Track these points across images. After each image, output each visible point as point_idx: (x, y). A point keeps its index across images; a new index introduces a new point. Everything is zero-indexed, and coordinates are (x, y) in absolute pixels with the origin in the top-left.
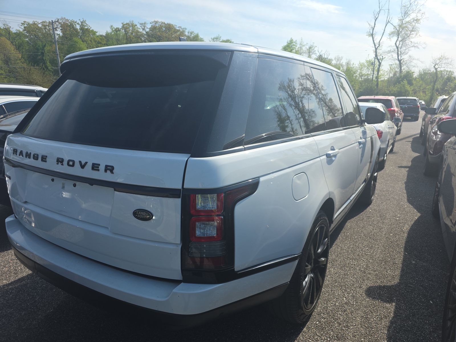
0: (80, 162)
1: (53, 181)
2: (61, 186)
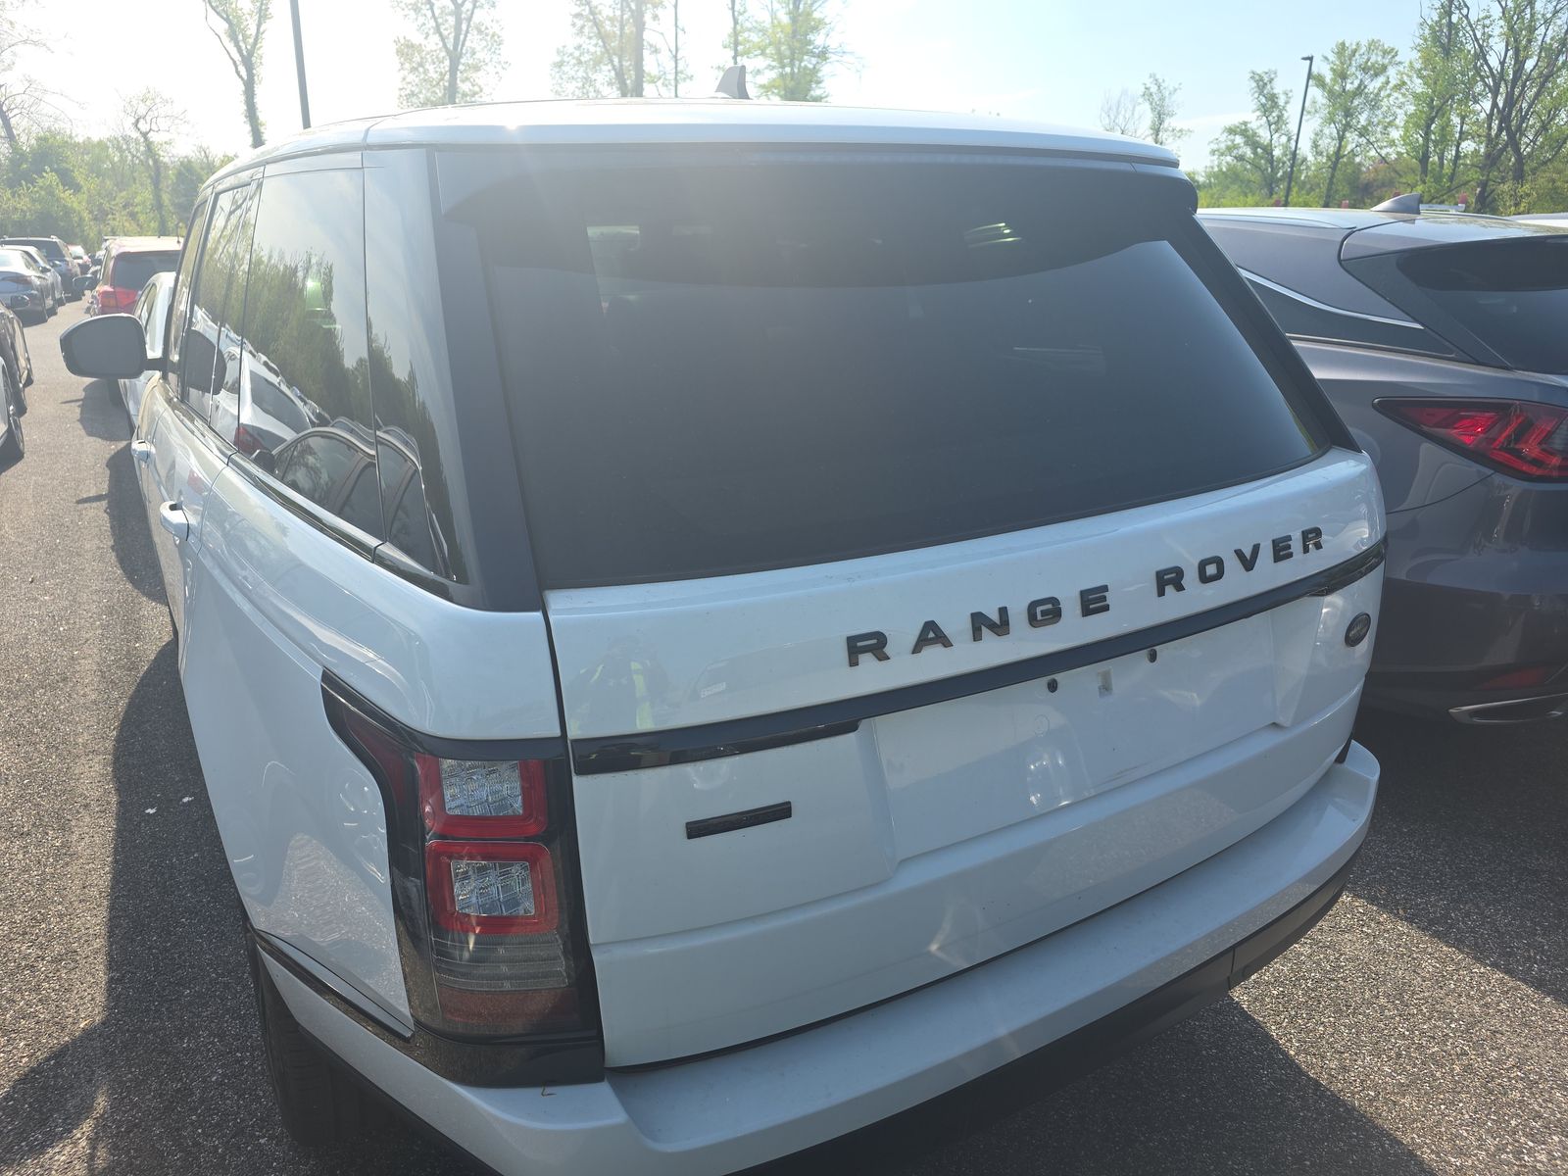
0: (1239, 553)
1: (1053, 691)
2: (1096, 684)
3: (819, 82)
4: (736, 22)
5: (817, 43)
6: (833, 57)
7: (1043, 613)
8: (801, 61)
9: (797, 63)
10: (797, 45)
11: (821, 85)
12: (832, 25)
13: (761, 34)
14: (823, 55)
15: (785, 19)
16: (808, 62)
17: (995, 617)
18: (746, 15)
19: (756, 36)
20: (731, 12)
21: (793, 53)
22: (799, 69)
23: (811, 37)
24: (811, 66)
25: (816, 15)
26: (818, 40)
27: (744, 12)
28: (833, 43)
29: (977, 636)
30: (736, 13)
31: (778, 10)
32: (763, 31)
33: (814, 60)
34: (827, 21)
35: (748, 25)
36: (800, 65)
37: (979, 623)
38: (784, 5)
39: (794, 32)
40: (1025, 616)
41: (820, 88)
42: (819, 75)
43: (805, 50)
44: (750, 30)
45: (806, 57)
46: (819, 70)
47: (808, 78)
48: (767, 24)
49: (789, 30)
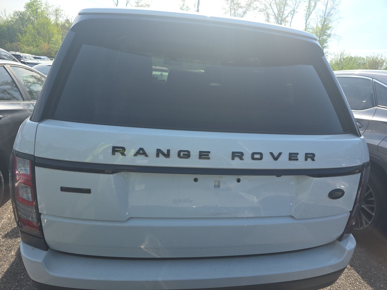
3: (326, 43)
4: (306, 27)
5: (328, 33)
6: (332, 36)
7: (184, 154)
8: (322, 37)
9: (321, 37)
10: (322, 33)
11: (327, 43)
12: (333, 28)
13: (312, 30)
14: (329, 36)
15: (320, 26)
16: (325, 37)
17: (165, 152)
18: (309, 25)
19: (311, 30)
20: (305, 24)
21: (320, 35)
22: (321, 39)
23: (327, 31)
24: (325, 38)
25: (329, 25)
26: (328, 32)
27: (309, 24)
28: (333, 33)
29: (158, 155)
30: (307, 25)
31: (318, 24)
32: (313, 29)
33: (326, 37)
34: (332, 27)
35: (309, 27)
36: (322, 38)
37: (159, 152)
38: (320, 23)
39: (322, 30)
40: (177, 154)
41: (326, 44)
42: (327, 41)
43: (324, 34)
44: (309, 29)
45: (324, 36)
46: (327, 40)
47: (323, 41)
48: (315, 28)
49: (320, 29)
